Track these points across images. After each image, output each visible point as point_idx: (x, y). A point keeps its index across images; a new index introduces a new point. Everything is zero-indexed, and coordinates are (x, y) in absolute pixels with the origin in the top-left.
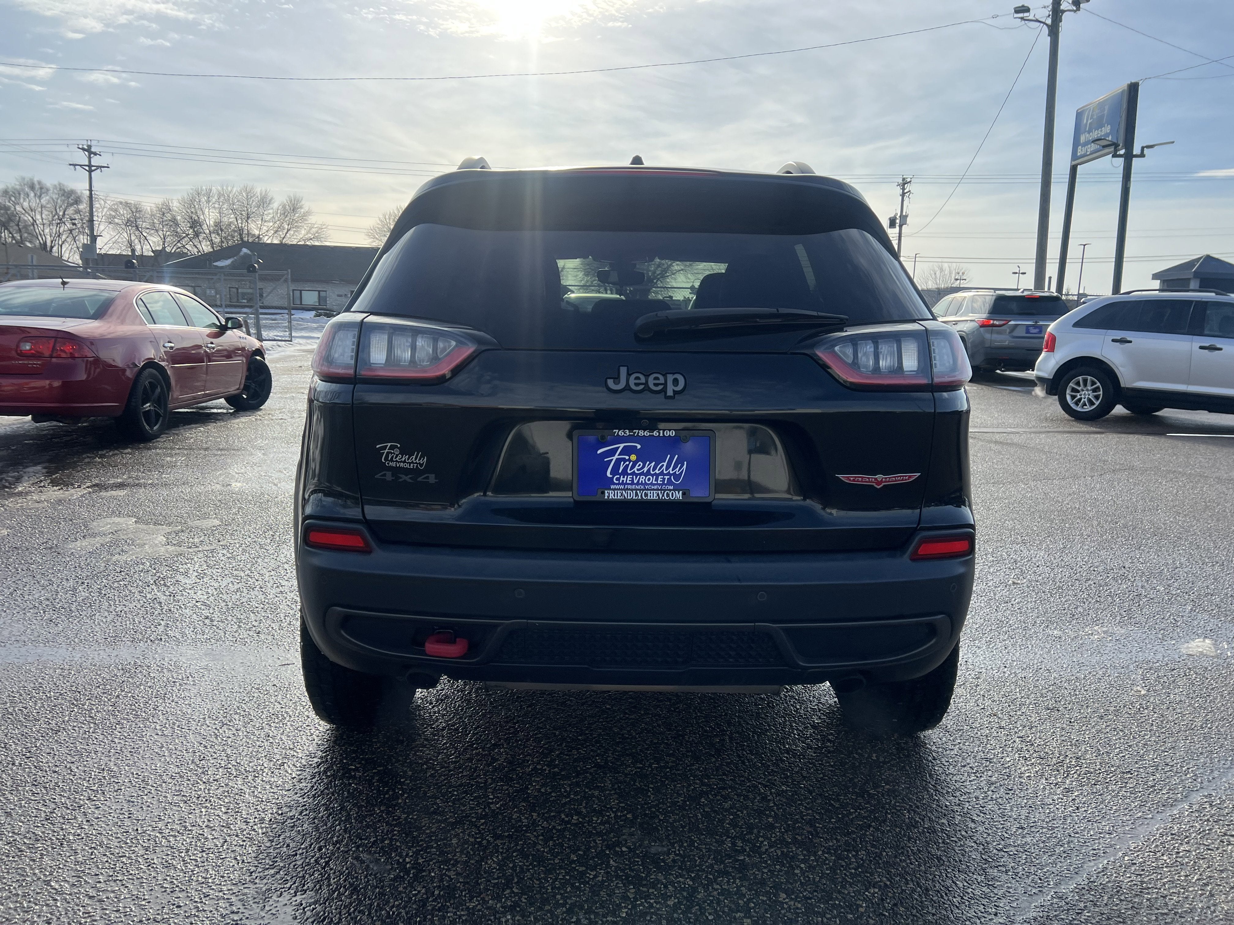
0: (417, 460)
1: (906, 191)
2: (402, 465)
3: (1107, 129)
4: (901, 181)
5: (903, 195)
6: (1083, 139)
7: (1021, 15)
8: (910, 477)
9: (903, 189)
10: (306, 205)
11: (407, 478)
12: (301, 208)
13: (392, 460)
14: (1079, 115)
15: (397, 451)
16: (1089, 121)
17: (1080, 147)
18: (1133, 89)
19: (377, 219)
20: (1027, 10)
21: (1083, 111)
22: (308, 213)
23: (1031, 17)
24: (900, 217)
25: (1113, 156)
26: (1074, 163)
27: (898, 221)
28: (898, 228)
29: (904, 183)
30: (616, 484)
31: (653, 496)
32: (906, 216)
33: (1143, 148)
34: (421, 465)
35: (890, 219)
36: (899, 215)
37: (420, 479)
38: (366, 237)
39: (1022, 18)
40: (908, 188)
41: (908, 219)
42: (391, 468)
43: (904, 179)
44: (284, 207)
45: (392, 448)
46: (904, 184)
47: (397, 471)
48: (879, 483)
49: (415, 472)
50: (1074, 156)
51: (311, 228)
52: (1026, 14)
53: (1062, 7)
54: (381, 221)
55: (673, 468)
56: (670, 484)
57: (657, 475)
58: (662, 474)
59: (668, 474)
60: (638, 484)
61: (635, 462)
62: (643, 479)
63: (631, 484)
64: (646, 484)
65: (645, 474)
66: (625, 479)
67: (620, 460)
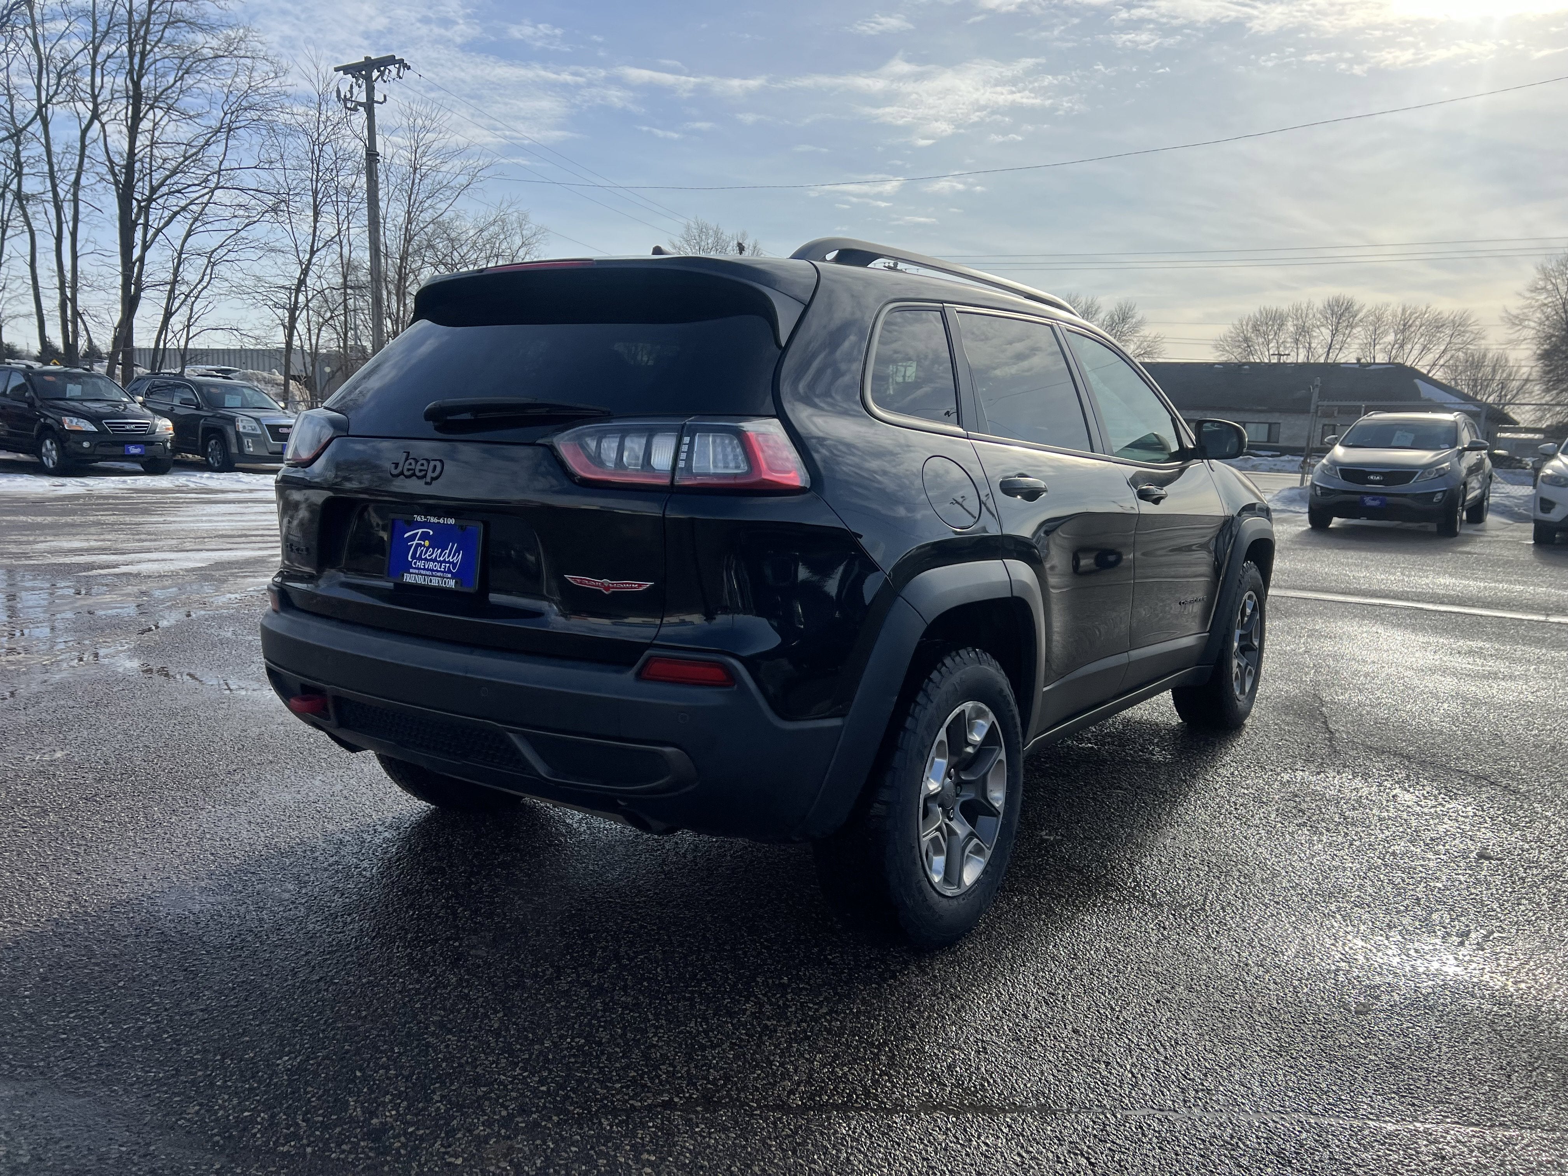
8: (640, 585)
10: (1139, 314)
12: (1133, 317)
13: (290, 533)
19: (1231, 327)
22: (1141, 323)
30: (413, 568)
31: (435, 582)
38: (1213, 350)
44: (1112, 318)
48: (607, 588)
51: (1142, 342)
54: (1236, 328)
55: (453, 556)
56: (449, 571)
57: (441, 562)
58: (444, 561)
59: (449, 562)
60: (428, 570)
61: (428, 548)
62: (431, 565)
63: (424, 569)
64: (432, 570)
65: (435, 560)
66: (420, 564)
67: (418, 545)
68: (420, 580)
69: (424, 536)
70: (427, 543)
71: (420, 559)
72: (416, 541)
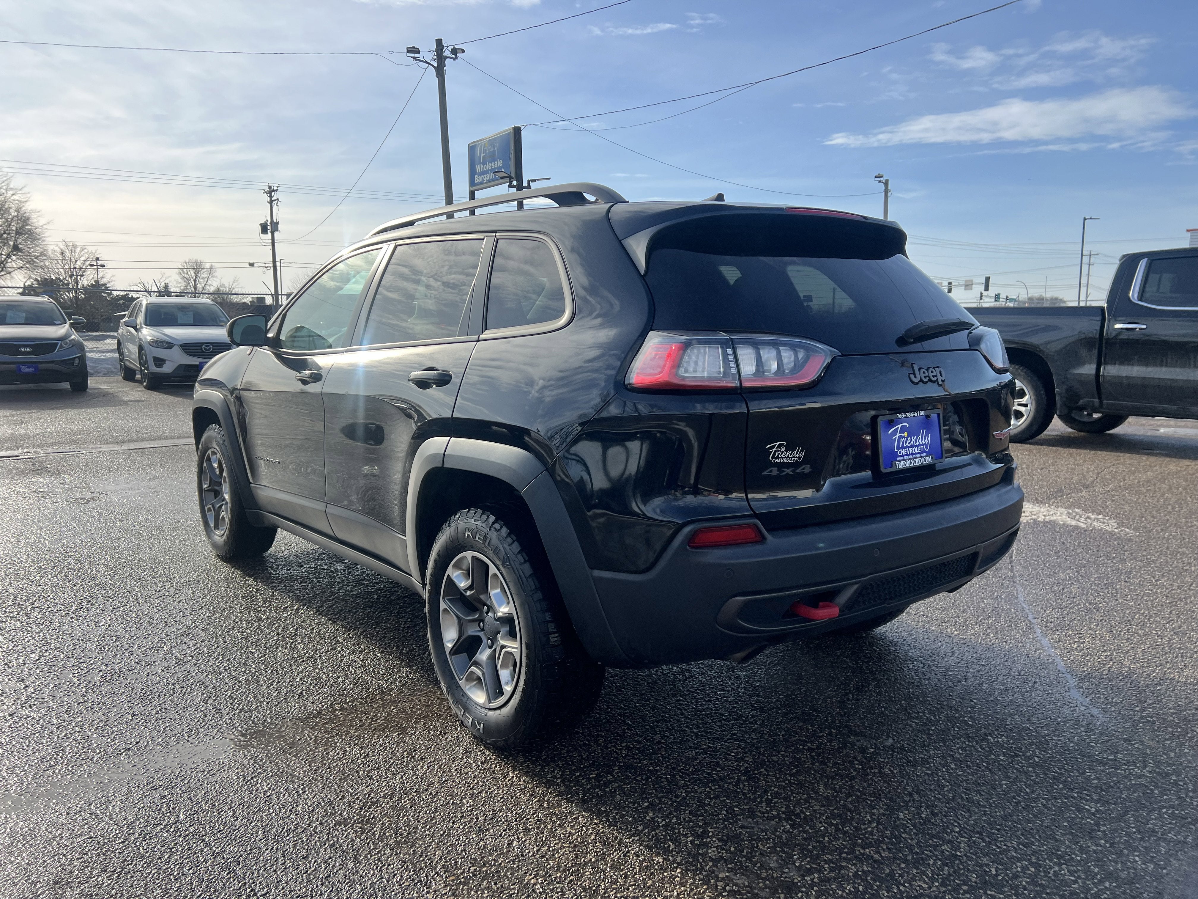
0: (798, 454)
1: (273, 199)
2: (785, 460)
3: (499, 163)
4: (267, 189)
5: (271, 202)
6: (478, 169)
7: (412, 55)
9: (271, 197)
11: (789, 471)
13: (778, 457)
14: (472, 149)
15: (783, 449)
16: (482, 155)
17: (476, 176)
18: (517, 131)
20: (418, 52)
21: (475, 145)
23: (421, 58)
24: (271, 223)
25: (509, 186)
26: (472, 189)
27: (269, 227)
28: (270, 234)
29: (271, 191)
30: (900, 456)
31: (918, 462)
32: (277, 223)
33: (529, 181)
34: (800, 458)
35: (261, 225)
36: (269, 221)
37: (798, 471)
39: (414, 58)
40: (275, 196)
41: (279, 226)
42: (777, 464)
43: (270, 187)
45: (779, 446)
46: (270, 193)
47: (781, 466)
49: (795, 465)
50: (472, 183)
52: (416, 55)
53: (445, 54)
55: (924, 439)
56: (924, 452)
57: (917, 446)
58: (920, 445)
59: (923, 445)
60: (910, 454)
61: (907, 438)
62: (911, 450)
63: (907, 455)
64: (914, 454)
65: (912, 446)
66: (904, 452)
67: (900, 437)
68: (908, 464)
69: (903, 430)
70: (906, 434)
71: (903, 448)
72: (898, 435)
